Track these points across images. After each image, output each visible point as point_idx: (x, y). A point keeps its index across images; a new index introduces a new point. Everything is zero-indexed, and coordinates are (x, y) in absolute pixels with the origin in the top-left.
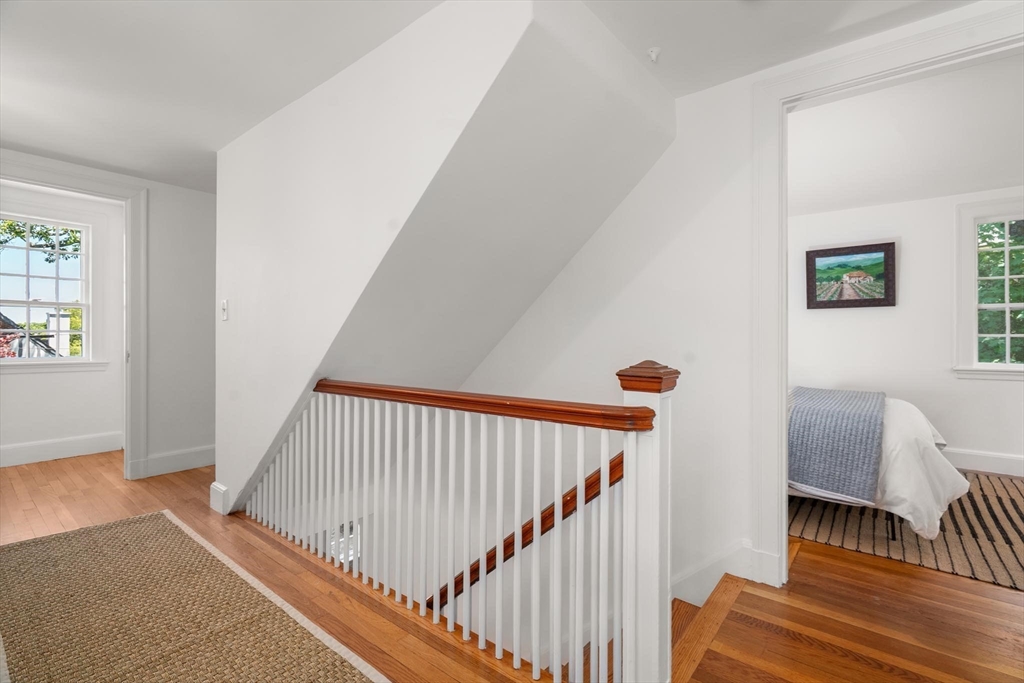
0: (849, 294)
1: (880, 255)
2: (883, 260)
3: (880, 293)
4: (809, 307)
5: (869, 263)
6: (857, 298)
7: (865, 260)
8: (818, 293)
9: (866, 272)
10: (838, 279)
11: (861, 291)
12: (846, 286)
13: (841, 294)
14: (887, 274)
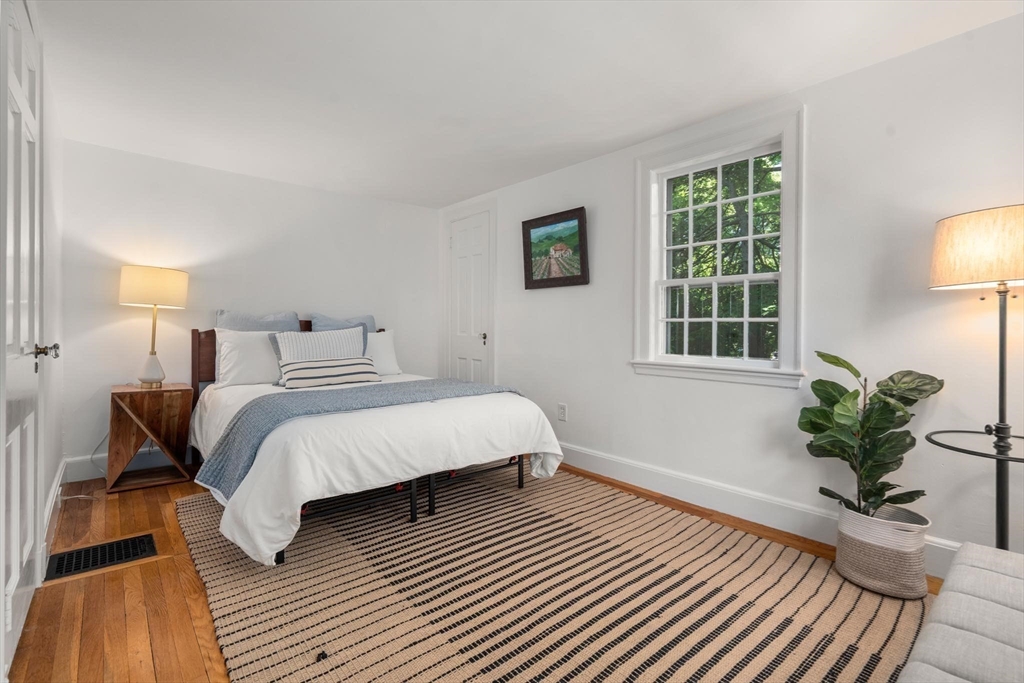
0: (556, 273)
1: (574, 223)
2: (577, 229)
3: (577, 269)
4: (526, 288)
5: (567, 233)
6: (562, 275)
7: (565, 229)
8: (534, 270)
9: (566, 244)
10: (547, 253)
11: (564, 267)
12: (553, 261)
13: (549, 273)
14: (581, 245)
